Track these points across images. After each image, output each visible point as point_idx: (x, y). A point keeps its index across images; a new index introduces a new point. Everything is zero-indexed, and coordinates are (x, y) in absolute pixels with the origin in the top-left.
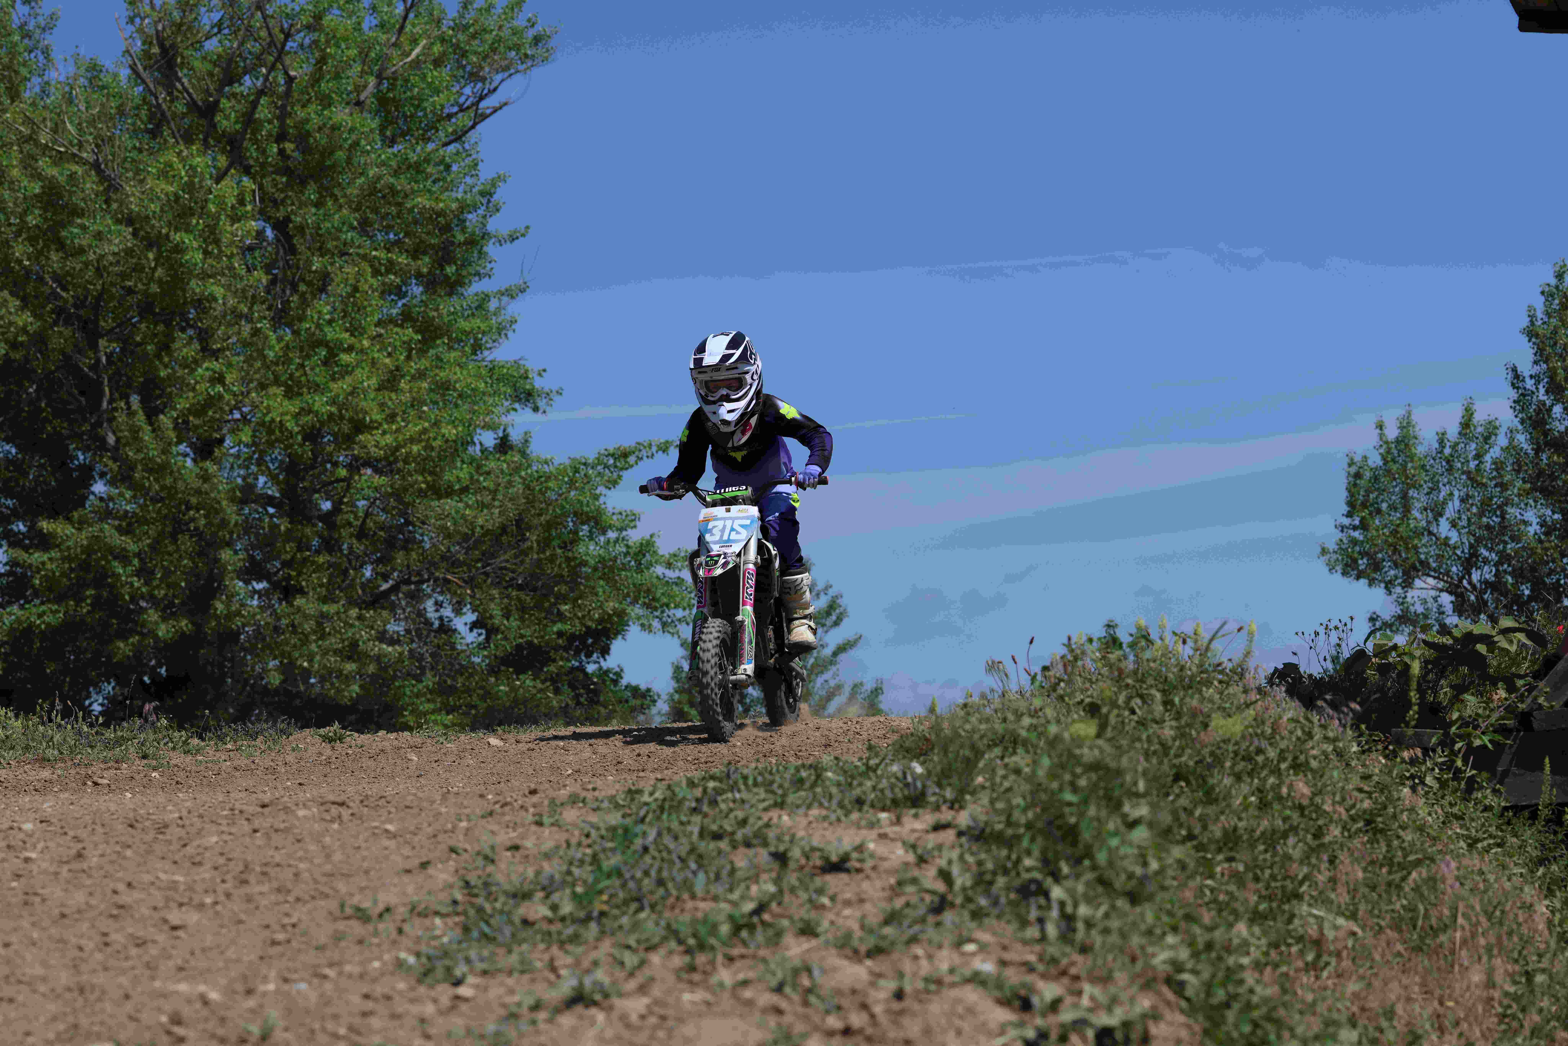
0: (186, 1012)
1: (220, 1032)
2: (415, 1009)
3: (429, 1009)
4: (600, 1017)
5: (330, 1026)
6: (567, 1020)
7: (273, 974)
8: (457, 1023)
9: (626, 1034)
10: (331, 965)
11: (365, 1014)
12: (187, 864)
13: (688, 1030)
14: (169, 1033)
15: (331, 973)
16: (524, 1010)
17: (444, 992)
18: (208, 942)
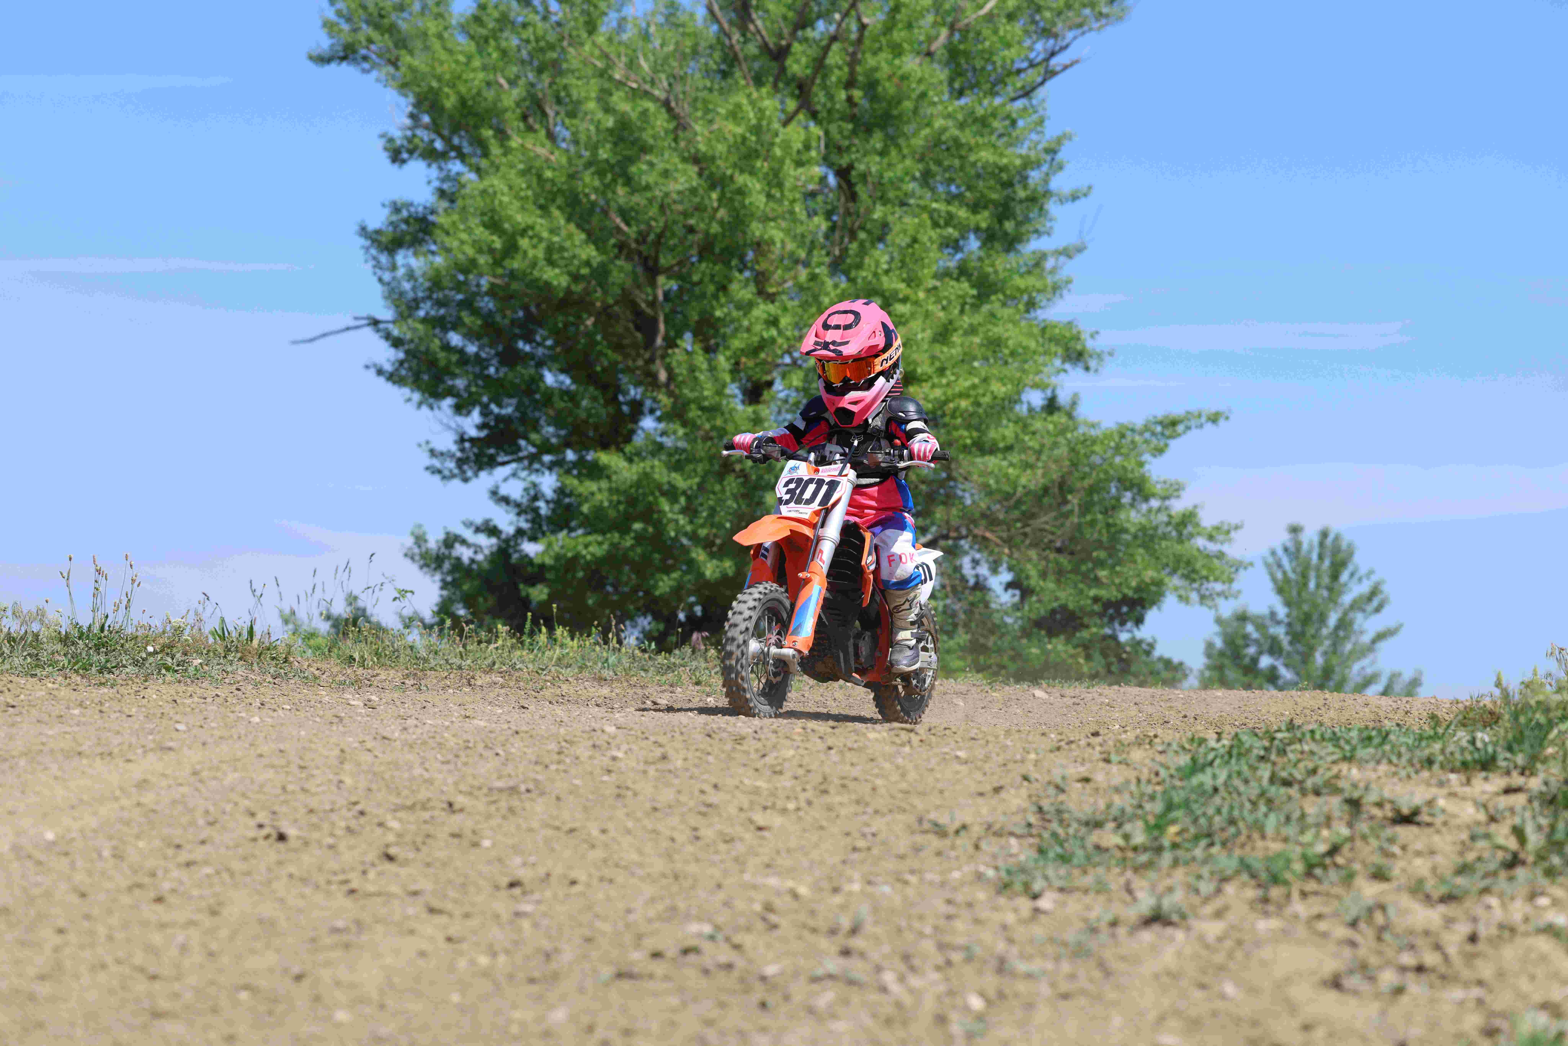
0: (777, 902)
1: (811, 923)
2: (997, 917)
3: (1010, 918)
4: (1180, 935)
5: (917, 925)
6: (1147, 936)
7: (856, 876)
8: (1038, 931)
9: (1204, 953)
10: (912, 872)
11: (949, 917)
12: (768, 773)
13: (1266, 953)
14: (764, 919)
15: (913, 879)
16: (1103, 926)
17: (1025, 904)
18: (793, 843)
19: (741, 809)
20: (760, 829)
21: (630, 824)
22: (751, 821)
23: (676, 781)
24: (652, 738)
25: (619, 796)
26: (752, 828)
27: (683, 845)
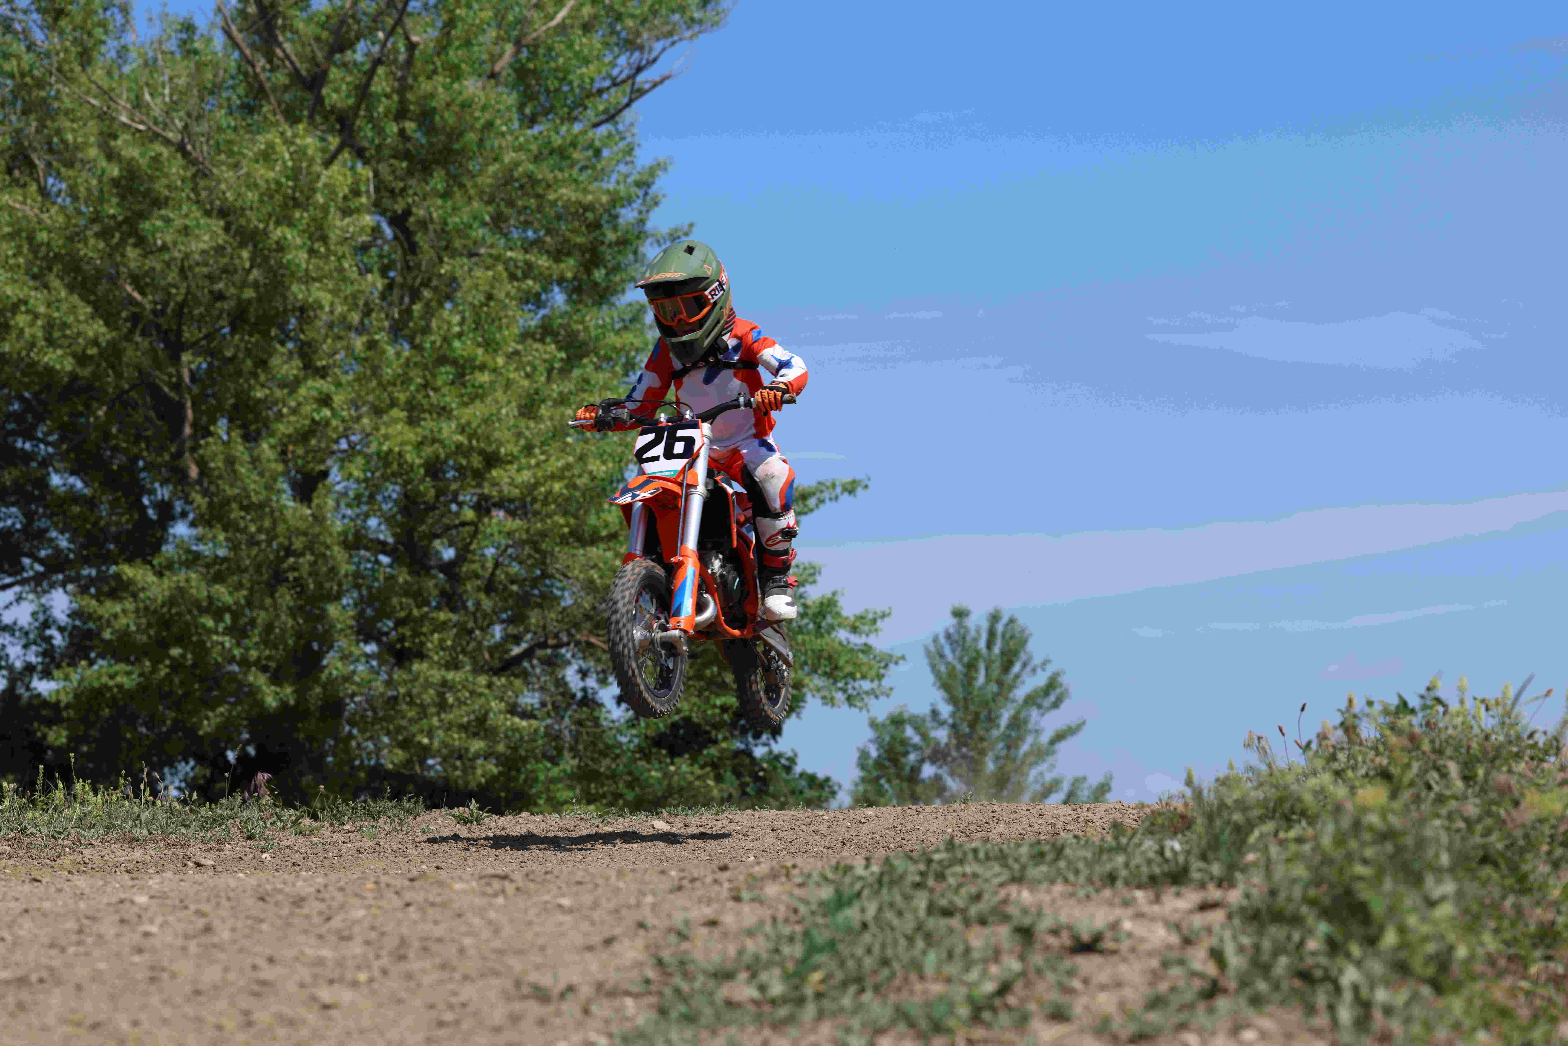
12: (335, 939)
18: (366, 1022)
19: (302, 985)
20: (326, 1007)
21: (167, 1012)
22: (314, 999)
23: (222, 956)
24: (193, 907)
25: (153, 980)
26: (316, 1007)
27: (232, 1034)
